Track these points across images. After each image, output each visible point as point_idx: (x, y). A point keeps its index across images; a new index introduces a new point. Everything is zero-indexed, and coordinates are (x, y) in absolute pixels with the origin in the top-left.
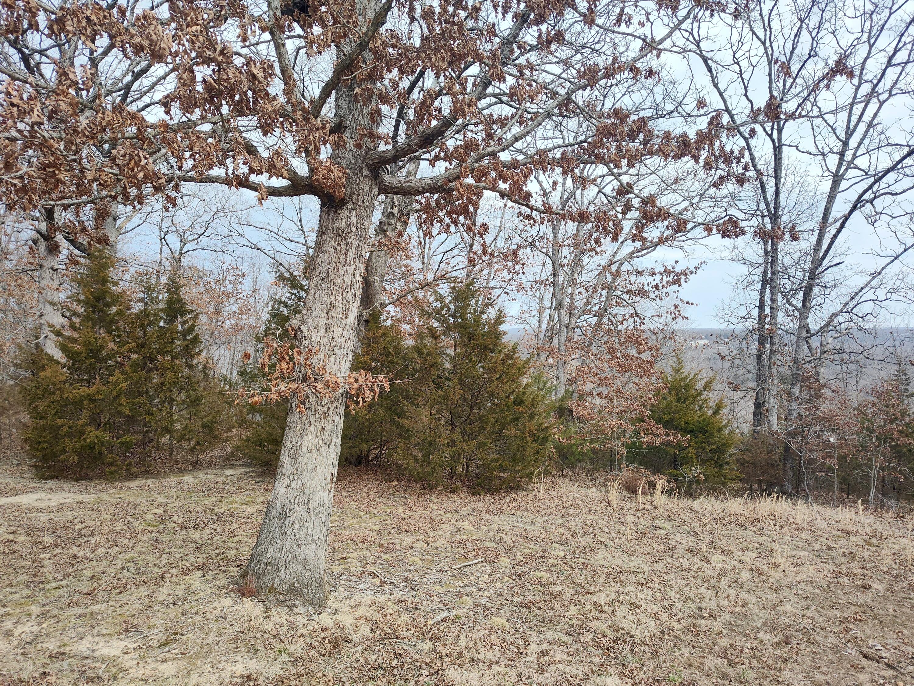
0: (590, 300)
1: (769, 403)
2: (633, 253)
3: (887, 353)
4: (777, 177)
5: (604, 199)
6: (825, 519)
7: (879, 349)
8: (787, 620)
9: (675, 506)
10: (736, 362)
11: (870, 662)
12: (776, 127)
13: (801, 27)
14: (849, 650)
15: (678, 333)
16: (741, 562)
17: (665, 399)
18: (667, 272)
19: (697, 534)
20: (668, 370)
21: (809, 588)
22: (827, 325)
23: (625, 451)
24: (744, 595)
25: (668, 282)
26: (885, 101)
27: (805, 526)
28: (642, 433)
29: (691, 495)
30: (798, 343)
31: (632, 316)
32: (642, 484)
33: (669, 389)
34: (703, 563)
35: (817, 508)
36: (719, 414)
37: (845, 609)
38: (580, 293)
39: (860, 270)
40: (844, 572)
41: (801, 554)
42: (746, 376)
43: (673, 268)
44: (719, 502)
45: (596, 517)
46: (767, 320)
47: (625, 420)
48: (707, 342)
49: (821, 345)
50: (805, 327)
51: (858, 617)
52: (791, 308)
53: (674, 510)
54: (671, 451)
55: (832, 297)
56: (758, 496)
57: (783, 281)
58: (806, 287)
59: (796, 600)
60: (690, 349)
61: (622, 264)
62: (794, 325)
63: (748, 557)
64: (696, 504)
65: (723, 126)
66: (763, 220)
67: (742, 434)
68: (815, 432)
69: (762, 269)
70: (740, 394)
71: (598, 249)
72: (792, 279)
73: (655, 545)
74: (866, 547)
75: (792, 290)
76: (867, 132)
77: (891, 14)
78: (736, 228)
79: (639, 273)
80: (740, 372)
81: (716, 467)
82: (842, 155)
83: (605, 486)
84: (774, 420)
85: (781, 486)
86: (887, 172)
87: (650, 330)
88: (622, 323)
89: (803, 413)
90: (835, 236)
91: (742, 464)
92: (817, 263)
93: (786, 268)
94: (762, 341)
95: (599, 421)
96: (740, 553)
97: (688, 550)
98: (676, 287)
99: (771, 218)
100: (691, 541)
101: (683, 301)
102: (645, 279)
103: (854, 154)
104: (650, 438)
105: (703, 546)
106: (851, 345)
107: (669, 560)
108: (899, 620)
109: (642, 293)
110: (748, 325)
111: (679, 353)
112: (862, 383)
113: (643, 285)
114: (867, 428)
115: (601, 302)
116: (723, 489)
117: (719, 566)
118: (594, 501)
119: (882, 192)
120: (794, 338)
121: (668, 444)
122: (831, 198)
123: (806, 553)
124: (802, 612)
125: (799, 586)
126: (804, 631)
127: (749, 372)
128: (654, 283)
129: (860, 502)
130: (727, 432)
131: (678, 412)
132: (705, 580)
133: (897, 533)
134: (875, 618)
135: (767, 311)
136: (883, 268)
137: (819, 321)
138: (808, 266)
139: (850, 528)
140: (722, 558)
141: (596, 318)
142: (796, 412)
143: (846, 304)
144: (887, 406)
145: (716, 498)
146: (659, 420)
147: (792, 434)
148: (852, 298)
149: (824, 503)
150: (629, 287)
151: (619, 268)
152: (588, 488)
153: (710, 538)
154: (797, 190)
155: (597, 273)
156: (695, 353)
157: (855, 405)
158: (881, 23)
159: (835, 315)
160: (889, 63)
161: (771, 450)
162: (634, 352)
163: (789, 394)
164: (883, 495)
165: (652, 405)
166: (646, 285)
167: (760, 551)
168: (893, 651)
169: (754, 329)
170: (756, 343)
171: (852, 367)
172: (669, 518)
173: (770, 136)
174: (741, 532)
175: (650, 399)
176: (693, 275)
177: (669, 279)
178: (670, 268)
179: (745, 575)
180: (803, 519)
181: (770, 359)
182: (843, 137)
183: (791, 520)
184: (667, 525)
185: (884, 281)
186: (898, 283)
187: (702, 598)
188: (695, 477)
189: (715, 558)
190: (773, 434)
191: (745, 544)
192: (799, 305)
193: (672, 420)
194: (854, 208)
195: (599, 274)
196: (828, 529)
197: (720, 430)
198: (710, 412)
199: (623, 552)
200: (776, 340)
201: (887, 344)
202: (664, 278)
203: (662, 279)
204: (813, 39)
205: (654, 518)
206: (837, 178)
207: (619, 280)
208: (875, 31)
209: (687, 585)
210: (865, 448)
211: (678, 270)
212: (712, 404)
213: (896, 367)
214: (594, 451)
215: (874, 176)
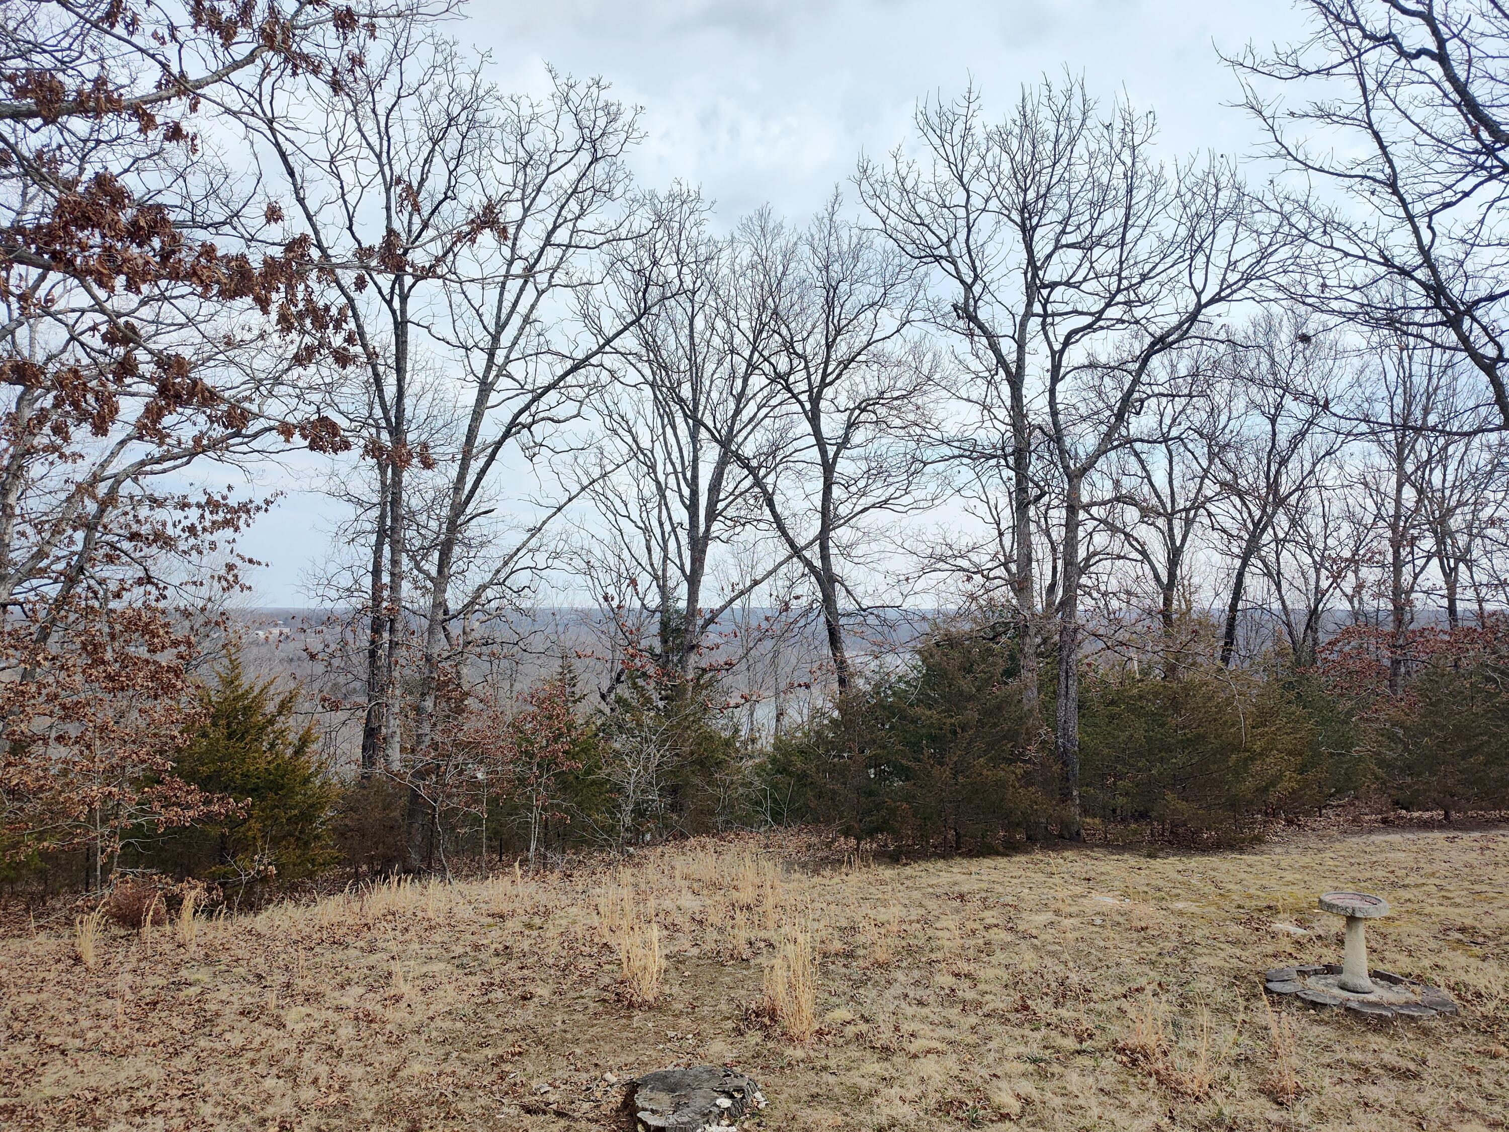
0: (46, 548)
1: (387, 727)
2: (143, 463)
3: (548, 643)
4: (400, 370)
5: (80, 353)
6: (470, 902)
7: (539, 637)
8: (414, 1091)
9: (220, 934)
10: (336, 662)
11: (534, 1117)
12: (397, 291)
13: (433, 150)
14: (505, 1109)
15: (233, 616)
16: (339, 1009)
17: (205, 735)
18: (212, 505)
19: (260, 977)
20: (214, 683)
21: (447, 1024)
22: (472, 603)
23: (118, 846)
24: (343, 1069)
25: (214, 523)
26: (543, 291)
27: (441, 920)
28: (157, 806)
29: (251, 906)
30: (431, 630)
31: (140, 582)
32: (155, 903)
33: (213, 717)
34: (270, 1031)
35: (459, 885)
36: (305, 753)
37: (499, 1042)
38: (23, 534)
39: (515, 522)
40: (497, 981)
41: (435, 968)
42: (352, 685)
43: (224, 498)
44: (302, 908)
45: (44, 996)
46: (386, 594)
47: (120, 785)
48: (286, 630)
49: (464, 633)
50: (439, 604)
51: (517, 1049)
52: (421, 576)
53: (217, 943)
54: (214, 831)
55: (478, 561)
56: (368, 887)
57: (410, 534)
58: (442, 544)
59: (427, 1050)
60: (255, 643)
61: (119, 483)
62: (425, 602)
63: (349, 998)
64: (260, 921)
65: (312, 261)
66: (378, 433)
67: (342, 783)
68: (456, 767)
69: (375, 513)
70: (341, 716)
71: (67, 451)
72: (423, 531)
73: (175, 1022)
74: (527, 932)
75: (422, 548)
76: (522, 328)
77: (548, 174)
78: (335, 435)
79: (156, 502)
80: (342, 680)
81: (298, 847)
82: (491, 355)
83: (70, 923)
84: (395, 753)
85: (404, 860)
86: (547, 389)
87: (177, 609)
88: (118, 596)
89: (438, 738)
90: (483, 471)
91: (342, 834)
92: (458, 509)
93: (414, 514)
94: (377, 628)
95: (60, 793)
96: (337, 994)
97: (242, 1013)
98: (229, 532)
99: (391, 434)
100: (248, 995)
101: (243, 558)
102: (167, 515)
103: (507, 357)
104: (173, 813)
105: (271, 998)
106: (503, 633)
107: (203, 1043)
108: (569, 1036)
109: (162, 540)
110: (357, 602)
111: (233, 650)
112: (517, 686)
113: (164, 524)
114: (526, 751)
115: (73, 553)
116: (309, 884)
117: (300, 1027)
118: (42, 962)
119: (542, 415)
120: (425, 623)
121: (209, 818)
122: (477, 415)
123: (442, 966)
124: (438, 1068)
125: (432, 1025)
126: (442, 1102)
127: (356, 678)
128: (187, 523)
129: (517, 864)
130: (318, 783)
131: (231, 757)
132: (273, 1061)
133: (565, 900)
134: (539, 1042)
135: (386, 579)
136: (544, 523)
137: (461, 596)
138: (445, 512)
139: (505, 908)
140: (305, 1010)
141: (59, 586)
142: (428, 739)
143: (498, 571)
144: (550, 718)
145: (297, 902)
146: (190, 777)
147: (421, 775)
148: (506, 564)
149: (467, 876)
150: (135, 527)
151: (113, 490)
152: (29, 936)
153: (284, 979)
154: (429, 396)
155: (63, 496)
156: (264, 650)
157: (509, 719)
158: (538, 181)
159: (483, 587)
160: (548, 242)
161: (390, 803)
162: (143, 652)
163: (418, 710)
164: (546, 849)
165: (179, 750)
166: (169, 526)
167: (370, 980)
168: (563, 1087)
169: (365, 608)
170: (369, 632)
171: (505, 663)
172: (208, 960)
173: (389, 303)
174: (340, 955)
175: (173, 738)
176: (262, 512)
177: (215, 517)
178: (217, 497)
179: (346, 1031)
180: (438, 910)
181: (390, 655)
182: (492, 330)
183: (420, 915)
184: (203, 975)
185: (545, 541)
186: (562, 543)
187: (268, 1099)
188: (259, 872)
189: (294, 1016)
190: (393, 776)
191: (346, 974)
192: (434, 572)
193: (218, 773)
194: (506, 435)
195: (68, 499)
196: (475, 918)
197: (306, 780)
198: (289, 752)
199: (104, 1054)
200: (399, 626)
201: (548, 630)
202: (207, 514)
203: (202, 516)
204: (451, 173)
205: (177, 967)
206: (485, 388)
207: (111, 514)
208: (529, 190)
209: (237, 1083)
210: (522, 781)
211: (233, 502)
212: (293, 738)
213: (560, 662)
214: (45, 855)
215: (532, 391)
